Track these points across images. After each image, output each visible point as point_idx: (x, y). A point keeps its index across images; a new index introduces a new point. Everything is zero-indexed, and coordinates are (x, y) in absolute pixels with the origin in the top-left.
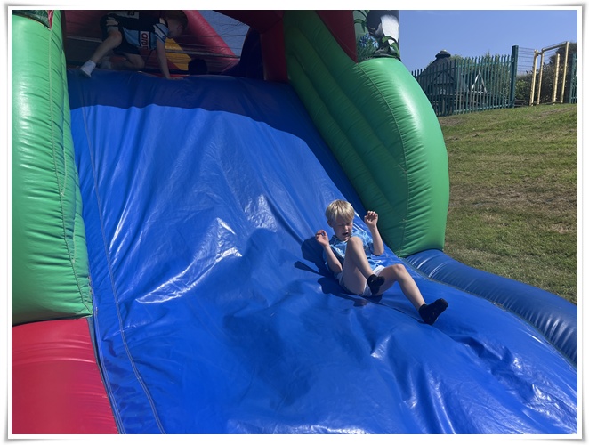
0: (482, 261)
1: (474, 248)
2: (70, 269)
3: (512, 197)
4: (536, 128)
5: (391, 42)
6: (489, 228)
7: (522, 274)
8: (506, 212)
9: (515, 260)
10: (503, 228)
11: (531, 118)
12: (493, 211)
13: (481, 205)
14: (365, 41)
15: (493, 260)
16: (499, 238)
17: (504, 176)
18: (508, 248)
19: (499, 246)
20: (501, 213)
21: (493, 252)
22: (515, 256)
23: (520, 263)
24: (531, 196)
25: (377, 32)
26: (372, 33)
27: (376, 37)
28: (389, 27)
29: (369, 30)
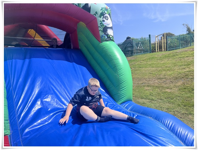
0: (146, 103)
1: (143, 98)
3: (153, 81)
4: (158, 59)
5: (111, 36)
6: (147, 92)
7: (158, 106)
8: (152, 86)
9: (156, 102)
10: (151, 91)
11: (157, 56)
12: (148, 86)
13: (144, 84)
14: (103, 36)
15: (149, 102)
16: (150, 95)
17: (150, 74)
18: (154, 98)
19: (151, 97)
20: (150, 86)
21: (149, 100)
22: (156, 100)
23: (158, 102)
24: (159, 80)
25: (106, 34)
26: (105, 34)
27: (106, 35)
28: (110, 32)
29: (104, 33)
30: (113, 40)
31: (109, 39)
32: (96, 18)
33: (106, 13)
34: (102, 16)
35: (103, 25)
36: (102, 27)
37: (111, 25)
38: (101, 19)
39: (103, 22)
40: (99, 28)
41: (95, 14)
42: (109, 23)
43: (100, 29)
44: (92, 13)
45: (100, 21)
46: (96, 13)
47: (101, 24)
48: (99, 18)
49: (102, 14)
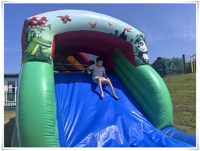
0: (187, 130)
1: (183, 125)
2: (54, 137)
3: (193, 105)
5: (146, 60)
6: (187, 117)
12: (187, 111)
13: (182, 109)
14: (138, 61)
15: (191, 129)
16: (191, 121)
17: (188, 98)
19: (192, 124)
20: (190, 111)
21: (190, 126)
31: (145, 62)
37: (146, 50)
40: (135, 53)
41: (131, 41)
44: (128, 40)
45: (136, 47)
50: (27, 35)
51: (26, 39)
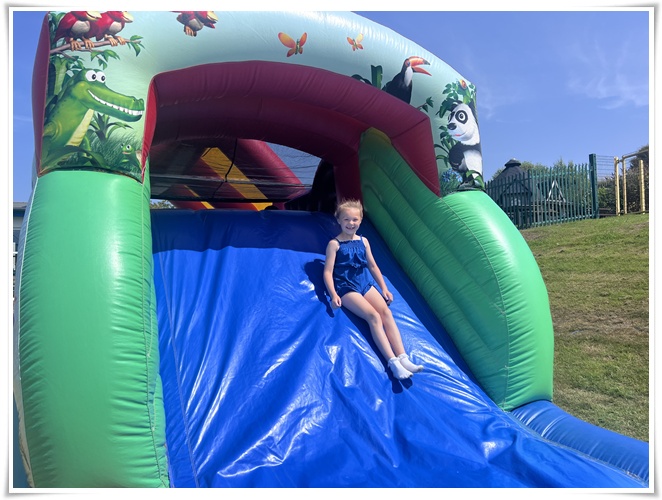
0: (593, 405)
1: (580, 388)
2: (150, 438)
3: (615, 323)
4: (629, 243)
5: (475, 176)
6: (593, 362)
8: (611, 341)
9: (631, 403)
10: (610, 362)
11: (622, 231)
12: (595, 341)
13: (579, 333)
14: (448, 176)
15: (605, 403)
16: (607, 374)
17: (601, 298)
18: (621, 387)
19: (608, 383)
20: (604, 343)
21: (602, 393)
22: (631, 398)
24: (638, 323)
25: (460, 167)
26: (455, 168)
27: (459, 171)
28: (473, 162)
29: (452, 165)
30: (479, 188)
32: (426, 119)
33: (460, 102)
34: (449, 113)
35: (450, 140)
36: (445, 147)
37: (474, 141)
38: (445, 121)
39: (449, 131)
40: (436, 149)
41: (425, 107)
42: (468, 131)
43: (438, 151)
44: (415, 102)
45: (442, 128)
46: (429, 102)
47: (442, 136)
48: (438, 119)
49: (449, 106)
50: (53, 70)
51: (47, 88)
